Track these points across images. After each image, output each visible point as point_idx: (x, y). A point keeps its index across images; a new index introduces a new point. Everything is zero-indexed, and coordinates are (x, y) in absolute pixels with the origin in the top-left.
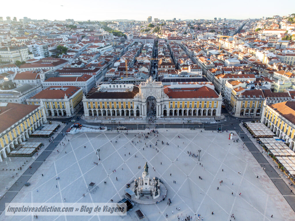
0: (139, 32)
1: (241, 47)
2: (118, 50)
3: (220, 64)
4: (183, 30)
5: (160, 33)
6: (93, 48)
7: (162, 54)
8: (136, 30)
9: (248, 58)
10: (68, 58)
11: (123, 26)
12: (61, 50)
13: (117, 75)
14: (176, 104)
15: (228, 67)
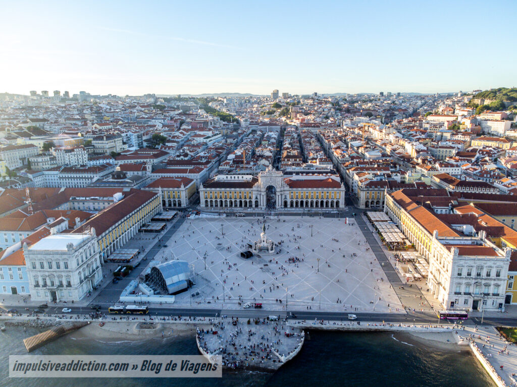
0: (259, 116)
1: (392, 138)
2: (229, 141)
3: (358, 157)
4: (323, 113)
5: (290, 118)
6: (198, 138)
7: (287, 145)
8: (254, 112)
9: (395, 151)
10: (167, 150)
11: (232, 105)
12: (157, 140)
13: (232, 168)
14: (297, 194)
15: (365, 160)
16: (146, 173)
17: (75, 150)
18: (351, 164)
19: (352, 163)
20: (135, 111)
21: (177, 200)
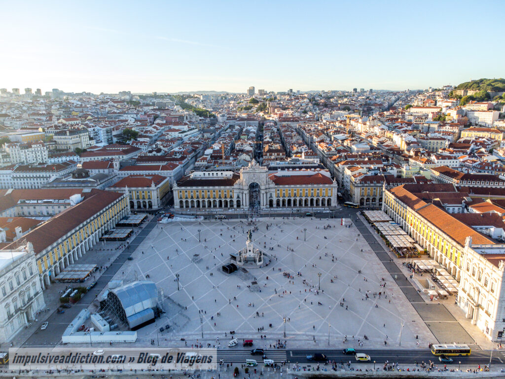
0: (236, 111)
1: (377, 130)
2: (206, 135)
3: (344, 151)
4: (301, 107)
5: (268, 113)
6: (173, 133)
7: (268, 139)
8: (231, 108)
9: (382, 143)
10: (139, 146)
11: (209, 101)
12: (129, 135)
13: (210, 164)
14: (283, 192)
15: (354, 154)
16: (113, 171)
17: (33, 146)
18: (338, 158)
19: (340, 157)
20: (107, 106)
21: (147, 201)
